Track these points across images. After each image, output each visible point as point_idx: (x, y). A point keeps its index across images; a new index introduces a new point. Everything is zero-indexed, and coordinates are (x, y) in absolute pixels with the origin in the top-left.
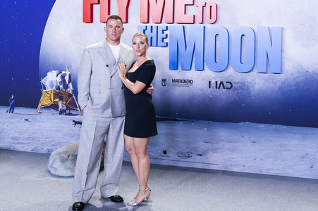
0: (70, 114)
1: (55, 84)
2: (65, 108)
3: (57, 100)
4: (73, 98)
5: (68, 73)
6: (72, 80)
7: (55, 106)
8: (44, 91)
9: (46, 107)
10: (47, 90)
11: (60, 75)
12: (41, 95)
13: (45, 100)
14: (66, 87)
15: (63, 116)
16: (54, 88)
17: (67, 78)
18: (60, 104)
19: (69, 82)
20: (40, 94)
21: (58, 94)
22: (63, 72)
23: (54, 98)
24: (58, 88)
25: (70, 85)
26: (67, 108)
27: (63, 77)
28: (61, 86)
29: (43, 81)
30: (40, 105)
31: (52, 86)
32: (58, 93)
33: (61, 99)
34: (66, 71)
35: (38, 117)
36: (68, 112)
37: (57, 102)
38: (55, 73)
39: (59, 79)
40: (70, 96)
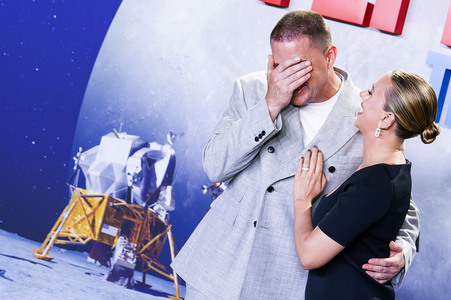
0: (143, 288)
1: (118, 179)
2: (131, 263)
3: (112, 231)
4: (164, 238)
5: (168, 151)
6: (176, 178)
7: (100, 250)
8: (76, 192)
9: (72, 247)
10: (89, 192)
11: (140, 154)
12: (66, 203)
13: (76, 222)
14: (151, 196)
15: (119, 289)
16: (112, 190)
17: (161, 169)
18: (119, 245)
19: (167, 181)
20: (64, 199)
21: (120, 214)
22: (154, 146)
23: (105, 222)
24: (126, 194)
25: (167, 194)
26: (140, 266)
27: (149, 162)
28: (137, 191)
29: (82, 158)
30: (53, 235)
31: (107, 182)
32: (120, 210)
33: (126, 231)
34: (162, 142)
35: (38, 271)
36: (138, 277)
37: (111, 239)
38: (126, 141)
39: (135, 165)
40: (158, 227)
